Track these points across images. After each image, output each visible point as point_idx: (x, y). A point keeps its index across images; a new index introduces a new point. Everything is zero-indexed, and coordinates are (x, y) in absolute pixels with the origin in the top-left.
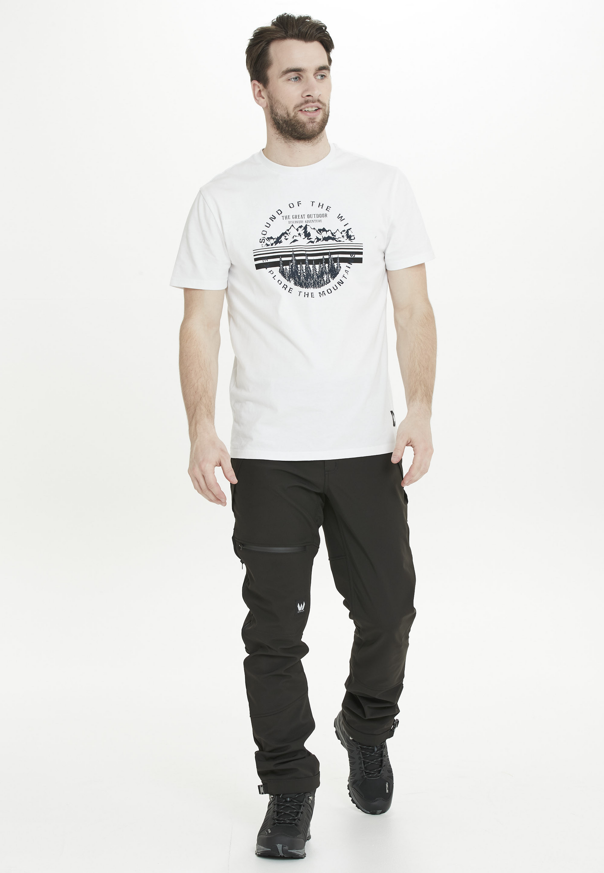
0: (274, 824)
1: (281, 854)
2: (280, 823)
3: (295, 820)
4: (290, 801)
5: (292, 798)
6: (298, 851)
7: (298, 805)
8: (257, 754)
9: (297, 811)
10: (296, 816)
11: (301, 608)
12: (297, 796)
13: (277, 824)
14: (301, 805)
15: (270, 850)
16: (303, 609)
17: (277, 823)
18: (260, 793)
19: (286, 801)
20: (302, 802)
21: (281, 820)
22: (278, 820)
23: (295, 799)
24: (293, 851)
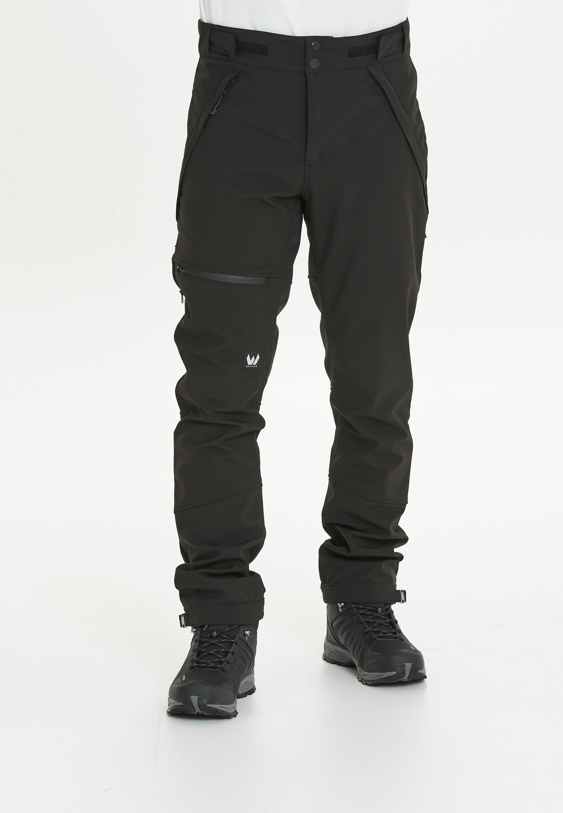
0: (192, 668)
1: (198, 710)
2: (200, 667)
3: (222, 662)
4: (216, 637)
5: (221, 632)
6: (222, 706)
7: (228, 642)
8: (179, 569)
9: (226, 650)
10: (225, 657)
11: (252, 361)
12: (227, 629)
13: (196, 668)
14: (232, 643)
15: (182, 704)
16: (255, 363)
17: (196, 666)
18: (181, 626)
19: (212, 637)
20: (234, 638)
21: (203, 663)
22: (198, 663)
23: (224, 633)
24: (214, 706)
